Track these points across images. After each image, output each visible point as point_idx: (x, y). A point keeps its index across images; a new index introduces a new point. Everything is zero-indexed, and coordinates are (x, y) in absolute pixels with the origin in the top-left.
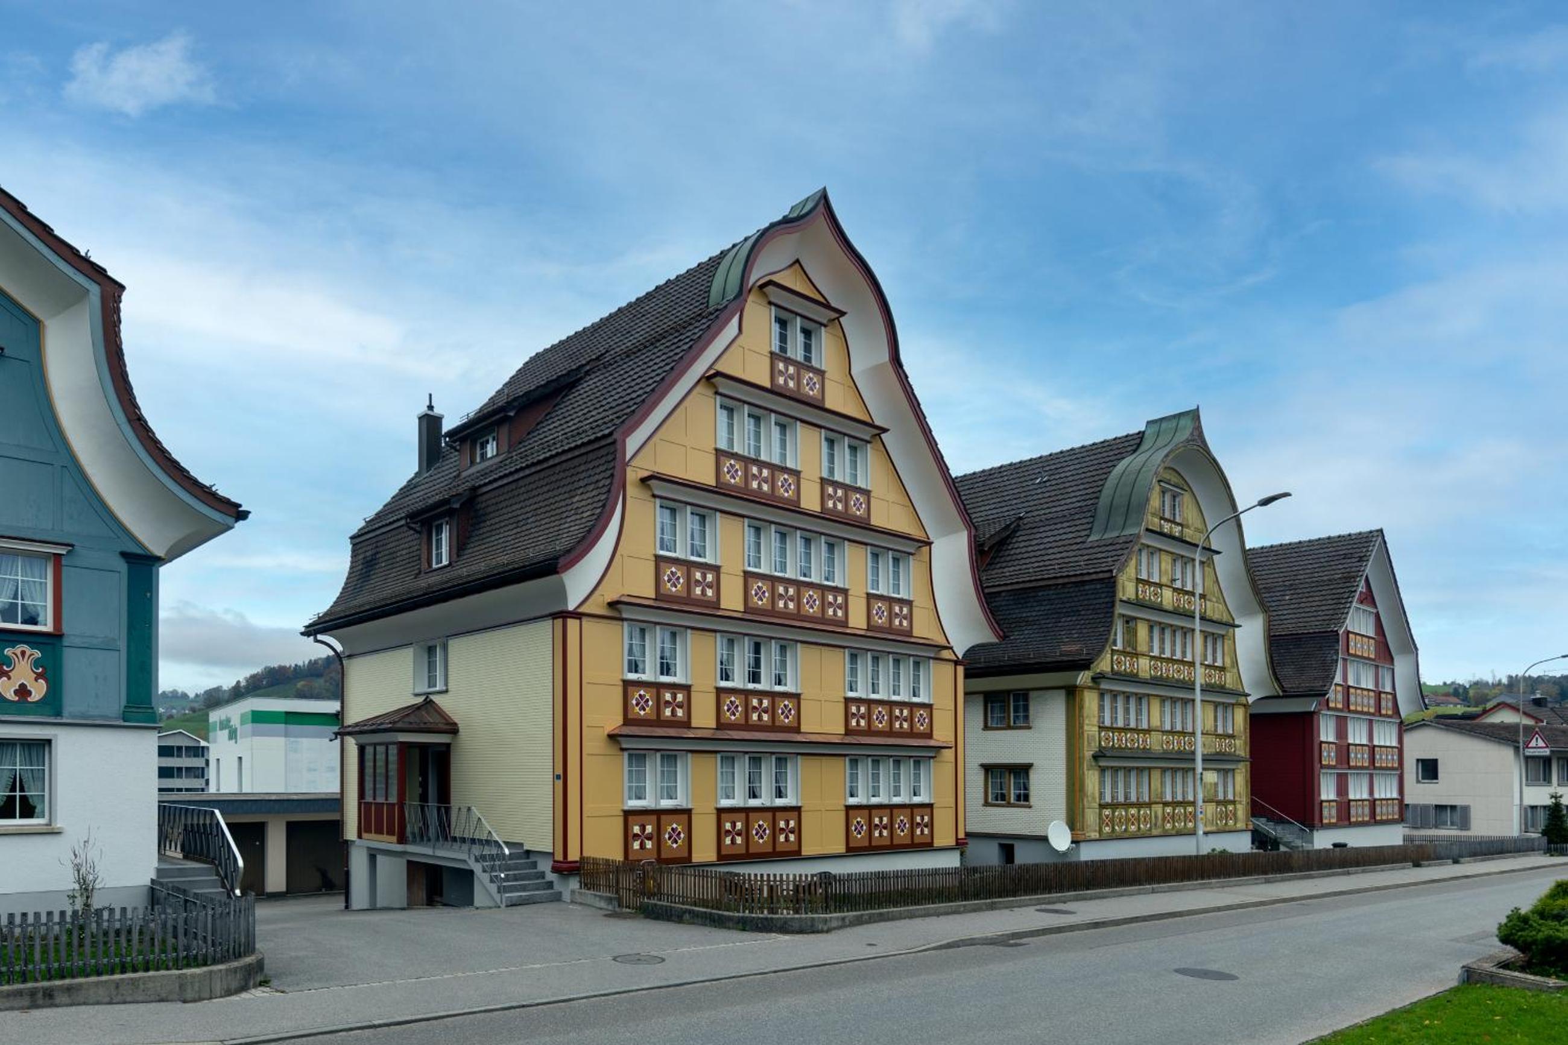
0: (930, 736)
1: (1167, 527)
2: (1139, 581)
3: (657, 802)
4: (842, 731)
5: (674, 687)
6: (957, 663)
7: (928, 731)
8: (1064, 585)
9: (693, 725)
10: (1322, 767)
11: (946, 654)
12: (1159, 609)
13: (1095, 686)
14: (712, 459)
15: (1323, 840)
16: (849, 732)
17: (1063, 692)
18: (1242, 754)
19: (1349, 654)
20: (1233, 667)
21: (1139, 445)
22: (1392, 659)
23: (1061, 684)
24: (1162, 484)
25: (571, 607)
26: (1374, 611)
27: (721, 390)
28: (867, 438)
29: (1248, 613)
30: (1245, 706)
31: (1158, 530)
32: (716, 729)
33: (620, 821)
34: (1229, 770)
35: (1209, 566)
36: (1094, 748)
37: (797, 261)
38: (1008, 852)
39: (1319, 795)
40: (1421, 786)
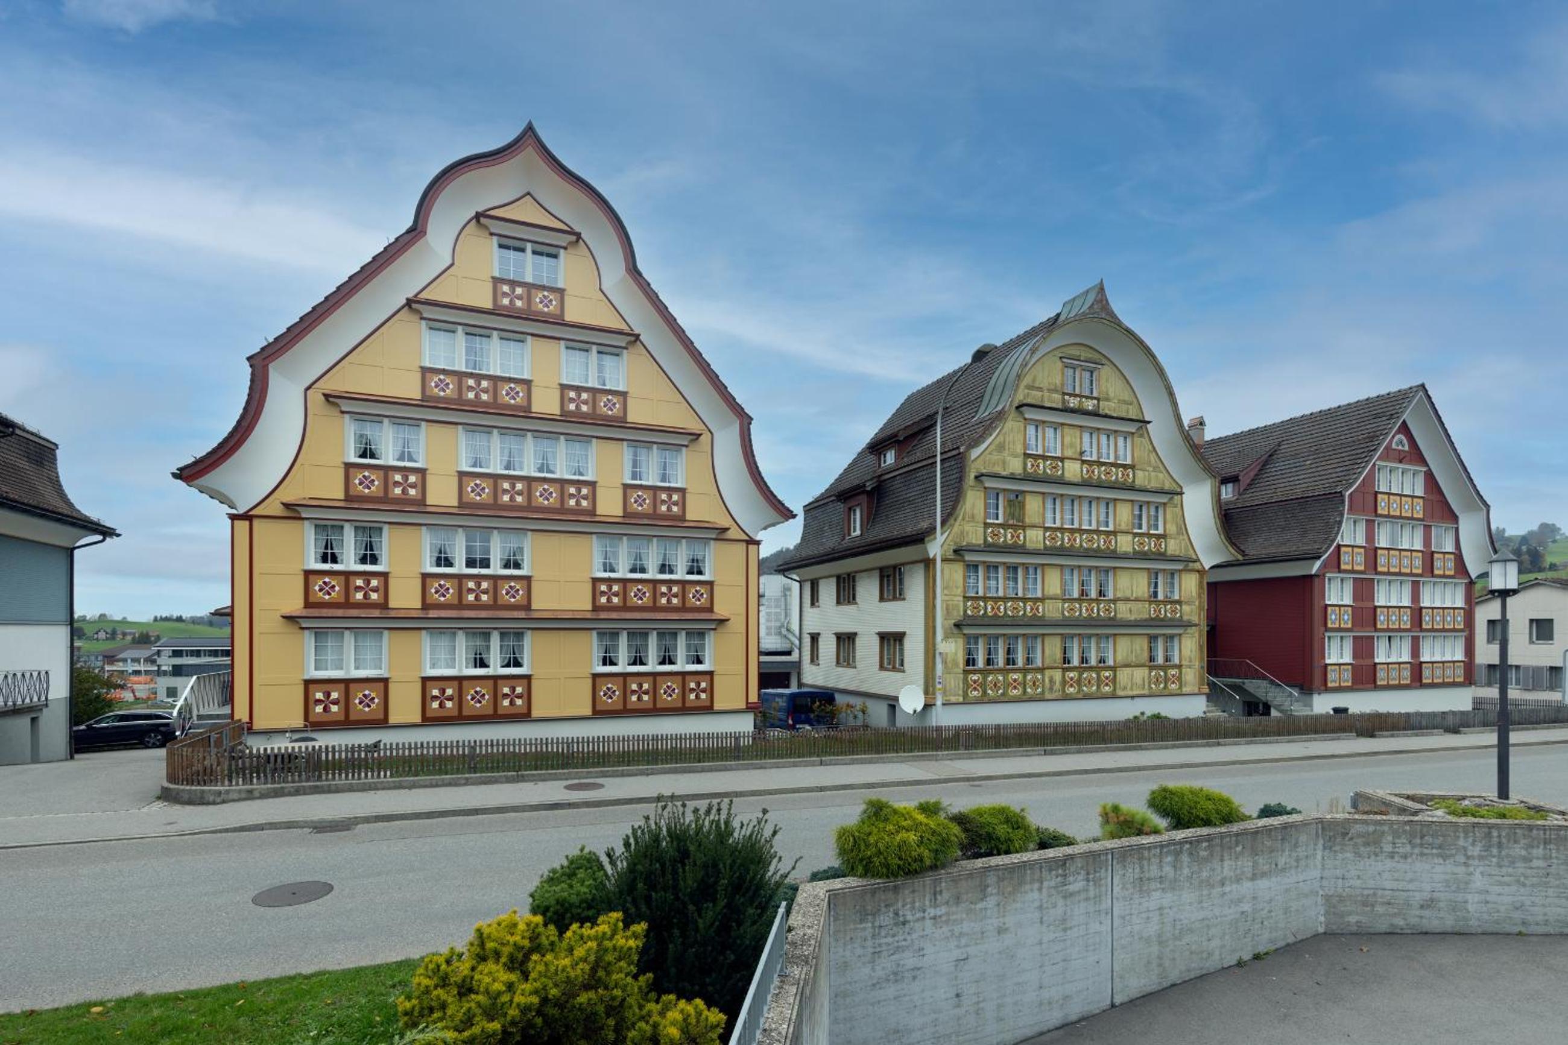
0: (710, 610)
1: (1073, 403)
2: (1027, 456)
3: (350, 672)
4: (589, 607)
5: (370, 575)
6: (748, 542)
7: (707, 606)
9: (391, 606)
10: (1327, 629)
11: (732, 535)
12: (1061, 482)
13: (959, 558)
14: (418, 376)
16: (596, 608)
17: (922, 565)
18: (1195, 619)
19: (1377, 515)
20: (1179, 533)
21: (1051, 327)
22: (1455, 518)
24: (1066, 360)
25: (241, 510)
26: (1424, 469)
27: (425, 315)
28: (624, 345)
29: (1196, 480)
30: (1201, 572)
31: (1060, 406)
32: (422, 609)
33: (301, 689)
34: (1176, 635)
35: (1142, 436)
36: (957, 617)
37: (528, 194)
38: (893, 712)
39: (1323, 657)
40: (1533, 646)
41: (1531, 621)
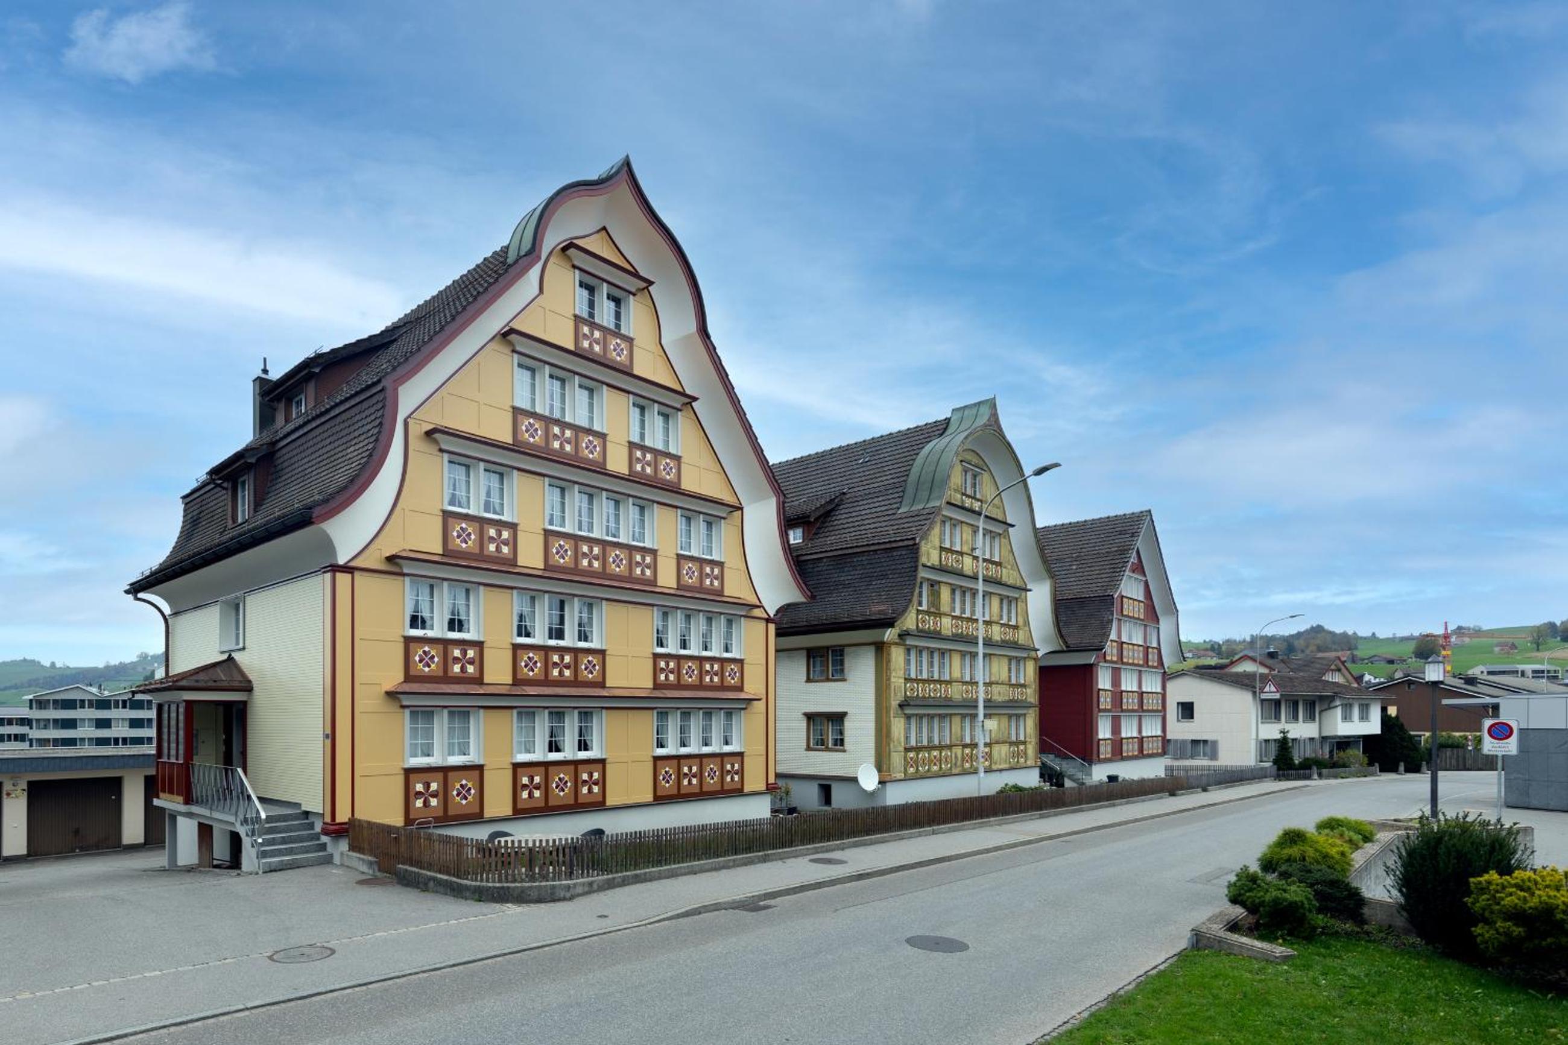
0: (740, 689)
1: (968, 503)
2: (942, 549)
3: (444, 759)
4: (650, 685)
5: (463, 644)
6: (768, 620)
7: (739, 684)
8: (875, 551)
9: (486, 681)
10: (1100, 711)
11: (757, 612)
12: (960, 574)
13: (901, 642)
14: (509, 417)
15: (1099, 773)
16: (656, 686)
17: (872, 649)
18: (1032, 701)
19: (1123, 615)
20: (1025, 625)
21: (945, 429)
22: (1158, 619)
23: (871, 640)
24: (964, 464)
25: (341, 561)
26: (1144, 579)
27: (518, 349)
28: (679, 406)
29: (1038, 579)
30: (1036, 659)
31: (960, 504)
32: (513, 685)
33: (400, 779)
34: (1022, 714)
35: (1005, 538)
36: (900, 697)
37: (604, 229)
38: (826, 792)
39: (1097, 734)
40: (1180, 724)
41: (1178, 703)
